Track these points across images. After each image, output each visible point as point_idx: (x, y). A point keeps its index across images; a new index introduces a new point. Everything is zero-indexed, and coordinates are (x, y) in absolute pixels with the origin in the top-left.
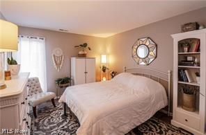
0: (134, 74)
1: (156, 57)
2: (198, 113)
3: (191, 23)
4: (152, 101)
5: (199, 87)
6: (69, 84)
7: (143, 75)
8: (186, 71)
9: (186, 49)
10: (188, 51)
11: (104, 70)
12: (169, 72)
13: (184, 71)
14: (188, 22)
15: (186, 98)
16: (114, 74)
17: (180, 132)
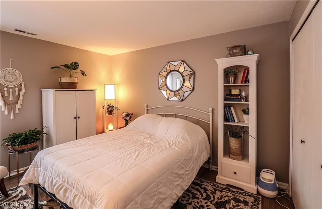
0: (162, 115)
1: (193, 90)
2: (248, 162)
3: (239, 46)
4: (195, 155)
5: (248, 127)
6: (38, 143)
7: (176, 116)
8: (232, 108)
9: (232, 79)
10: (234, 83)
11: (110, 112)
12: (210, 109)
13: (229, 107)
14: (236, 44)
15: (234, 143)
16: (129, 118)
17: (229, 190)
